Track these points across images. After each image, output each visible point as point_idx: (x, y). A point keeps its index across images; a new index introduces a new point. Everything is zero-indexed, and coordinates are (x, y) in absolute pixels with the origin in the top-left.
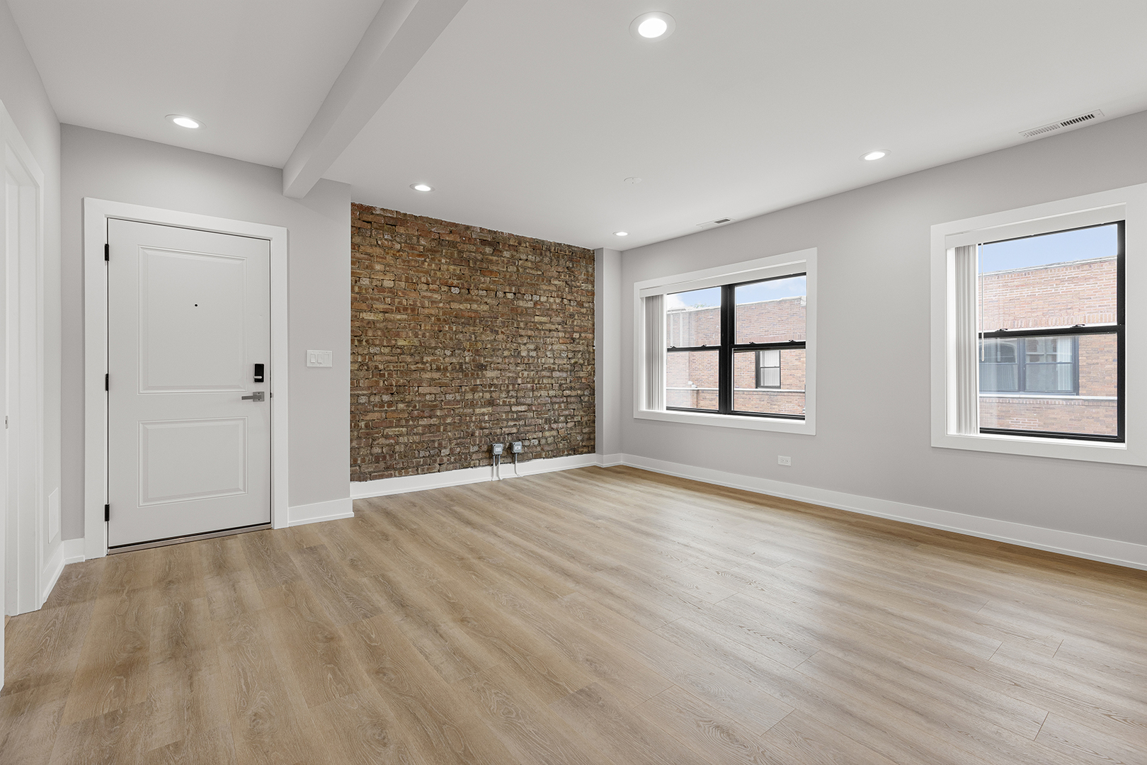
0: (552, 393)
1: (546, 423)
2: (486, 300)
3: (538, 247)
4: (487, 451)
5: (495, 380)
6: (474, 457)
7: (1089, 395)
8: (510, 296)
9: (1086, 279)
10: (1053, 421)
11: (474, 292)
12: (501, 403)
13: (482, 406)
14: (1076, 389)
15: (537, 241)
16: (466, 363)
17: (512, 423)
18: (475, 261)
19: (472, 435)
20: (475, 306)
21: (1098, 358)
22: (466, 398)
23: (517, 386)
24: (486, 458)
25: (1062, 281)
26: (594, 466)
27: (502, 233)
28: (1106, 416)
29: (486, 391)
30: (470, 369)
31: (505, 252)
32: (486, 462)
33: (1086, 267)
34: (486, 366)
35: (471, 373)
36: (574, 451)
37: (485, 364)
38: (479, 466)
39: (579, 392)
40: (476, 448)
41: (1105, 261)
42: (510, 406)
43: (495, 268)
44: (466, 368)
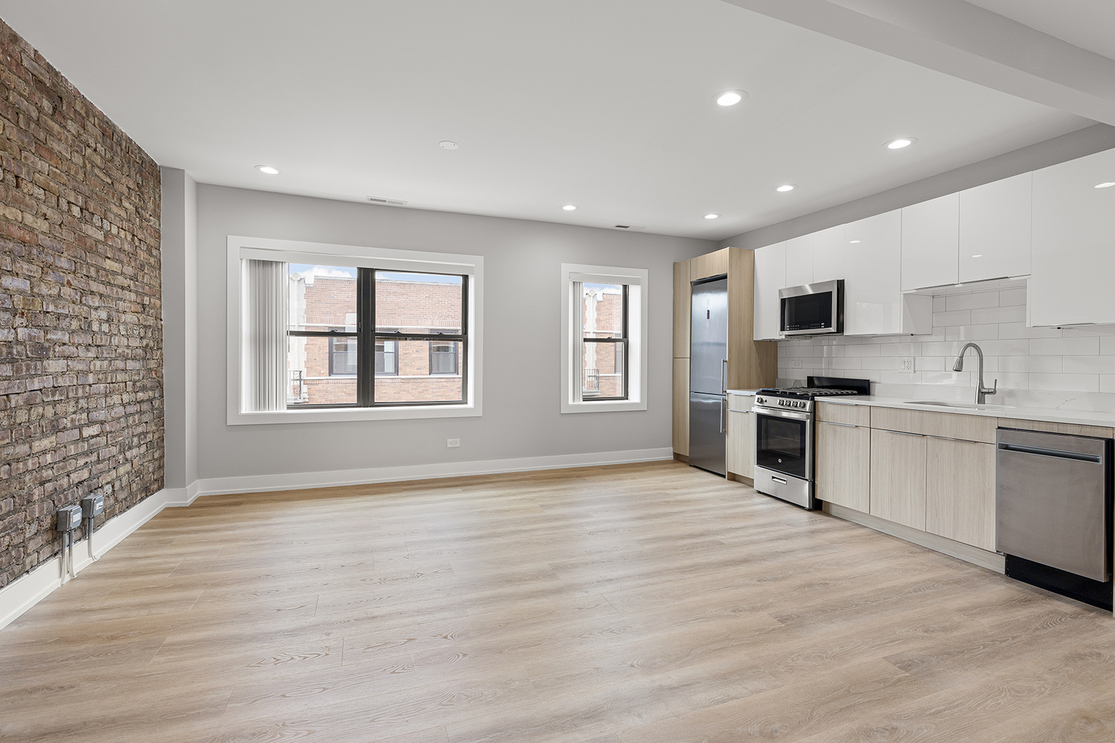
0: (126, 398)
1: (120, 452)
2: (44, 209)
3: (108, 131)
4: (51, 529)
5: (60, 379)
6: (32, 546)
7: (404, 375)
8: (76, 211)
9: (403, 294)
10: (384, 395)
11: (27, 187)
12: (69, 425)
13: (44, 435)
14: (397, 372)
15: (108, 122)
16: (18, 342)
17: (81, 462)
18: (29, 119)
19: (29, 502)
20: (29, 219)
21: (408, 350)
22: (18, 421)
23: (88, 387)
24: (48, 542)
25: (389, 293)
26: (167, 509)
27: (66, 80)
28: (412, 389)
29: (49, 403)
30: (24, 357)
31: (69, 122)
32: (47, 551)
33: (402, 286)
34: (48, 349)
35: (27, 365)
36: (147, 491)
37: (47, 345)
38: (39, 563)
39: (151, 393)
40: (34, 528)
41: (412, 284)
42: (80, 428)
43: (56, 147)
44: (18, 352)
